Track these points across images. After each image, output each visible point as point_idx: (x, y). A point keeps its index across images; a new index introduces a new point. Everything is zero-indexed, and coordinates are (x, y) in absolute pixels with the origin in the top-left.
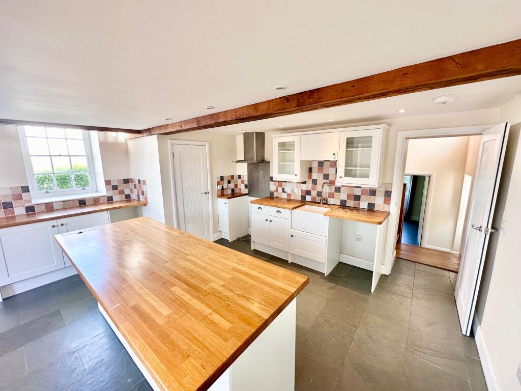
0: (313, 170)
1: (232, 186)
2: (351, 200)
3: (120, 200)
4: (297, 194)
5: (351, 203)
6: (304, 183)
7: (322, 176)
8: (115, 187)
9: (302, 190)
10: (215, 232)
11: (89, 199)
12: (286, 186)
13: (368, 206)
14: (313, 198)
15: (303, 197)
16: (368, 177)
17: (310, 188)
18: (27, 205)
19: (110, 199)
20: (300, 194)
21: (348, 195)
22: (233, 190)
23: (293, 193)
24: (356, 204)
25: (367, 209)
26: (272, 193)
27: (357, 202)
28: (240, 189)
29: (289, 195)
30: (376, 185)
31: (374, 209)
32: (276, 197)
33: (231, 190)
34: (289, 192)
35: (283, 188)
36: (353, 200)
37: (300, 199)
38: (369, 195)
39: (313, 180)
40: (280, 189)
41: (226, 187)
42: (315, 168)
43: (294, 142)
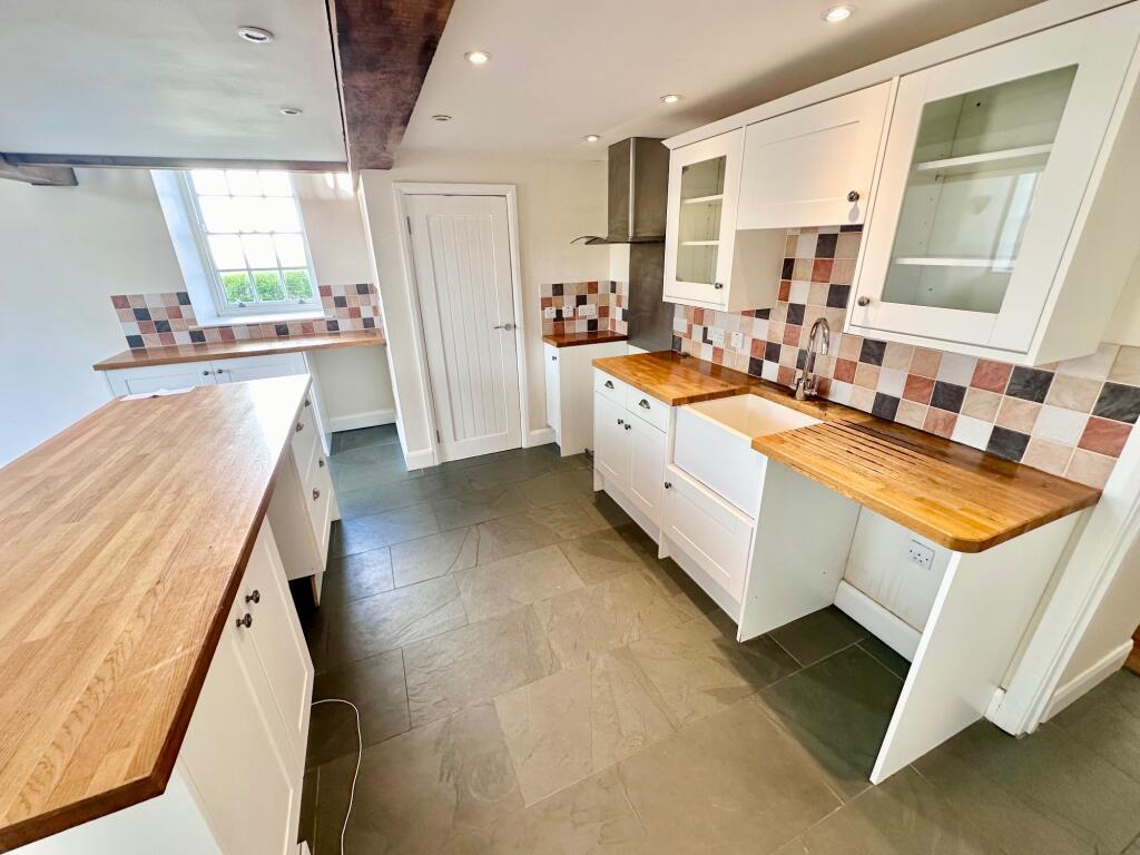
0: (797, 269)
1: (590, 311)
2: (921, 399)
3: (352, 329)
4: (739, 351)
5: (914, 414)
6: (763, 314)
7: (823, 291)
8: (340, 302)
9: (754, 340)
10: (532, 427)
11: (294, 323)
12: (712, 324)
13: (992, 442)
14: (783, 371)
15: (756, 366)
16: (997, 311)
17: (778, 339)
18: (192, 328)
19: (333, 327)
20: (747, 353)
21: (911, 379)
22: (593, 324)
23: (728, 346)
24: (936, 421)
25: (986, 454)
26: (677, 341)
27: (942, 413)
28: (613, 321)
29: (718, 352)
30: (1026, 353)
31: (1019, 460)
32: (686, 356)
33: (585, 322)
34: (719, 342)
35: (705, 329)
36: (926, 400)
37: (745, 370)
38: (1008, 394)
39: (791, 305)
40: (698, 331)
41: (571, 315)
42: (805, 260)
43: (725, 156)
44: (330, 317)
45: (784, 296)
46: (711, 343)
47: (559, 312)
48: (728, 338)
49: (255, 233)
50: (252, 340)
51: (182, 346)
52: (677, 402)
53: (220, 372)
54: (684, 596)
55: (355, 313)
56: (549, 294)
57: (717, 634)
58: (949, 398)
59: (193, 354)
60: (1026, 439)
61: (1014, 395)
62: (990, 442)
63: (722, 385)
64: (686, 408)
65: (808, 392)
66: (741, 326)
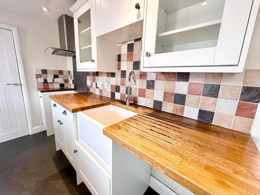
0: (122, 58)
1: (60, 80)
2: (170, 101)
4: (107, 90)
5: (168, 107)
6: (113, 75)
7: (131, 64)
9: (111, 85)
12: (98, 81)
14: (122, 95)
15: (113, 94)
17: (119, 84)
20: (109, 90)
21: (165, 94)
22: (62, 85)
23: (104, 88)
24: (177, 109)
25: (197, 121)
26: (88, 89)
27: (179, 106)
28: (70, 84)
29: (101, 91)
30: (237, 65)
31: (212, 123)
32: (91, 93)
33: (59, 84)
34: (101, 88)
35: (96, 83)
36: (172, 101)
37: (110, 96)
38: (203, 96)
39: (122, 71)
40: (94, 84)
41: (52, 81)
42: (124, 54)
43: (90, 9)
45: (119, 69)
46: (98, 88)
48: (103, 86)
56: (40, 73)
58: (180, 100)
60: (213, 114)
61: (205, 96)
62: (199, 116)
64: (80, 113)
65: (130, 102)
66: (107, 81)
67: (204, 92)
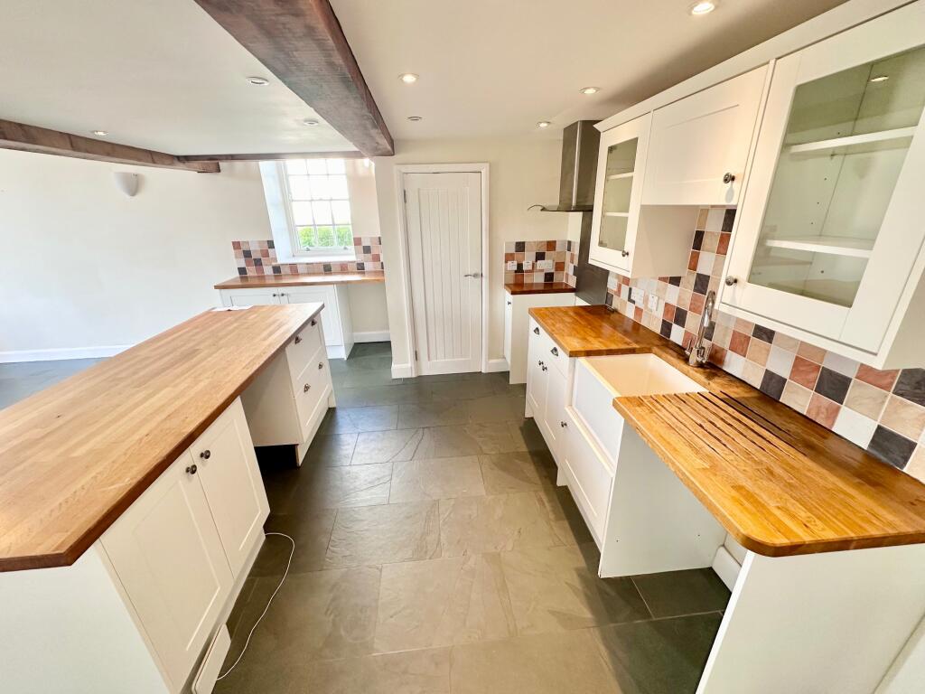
0: (706, 240)
1: (547, 265)
3: (373, 269)
4: (655, 313)
6: (675, 281)
8: (367, 250)
9: (666, 304)
10: (490, 356)
11: (335, 263)
12: (635, 287)
14: (687, 336)
15: (667, 327)
16: (850, 306)
17: (685, 306)
18: (274, 264)
19: (361, 267)
20: (660, 315)
21: (798, 362)
22: (549, 277)
23: (646, 307)
24: (819, 408)
25: (866, 454)
26: (609, 298)
27: (826, 401)
28: (567, 274)
29: (638, 311)
30: (876, 354)
31: (902, 467)
32: (615, 311)
33: (543, 274)
34: (639, 303)
35: (630, 289)
36: (811, 385)
37: (658, 331)
38: (895, 393)
39: (699, 275)
40: (625, 289)
41: (530, 268)
42: (712, 233)
43: (637, 139)
44: (359, 261)
45: (693, 267)
46: (634, 302)
47: (520, 266)
48: (646, 300)
49: (321, 200)
50: (309, 274)
51: (268, 276)
52: (574, 354)
53: (283, 295)
54: (566, 524)
55: (377, 258)
56: (512, 250)
57: (582, 563)
58: (834, 386)
59: (273, 282)
60: (911, 446)
61: (902, 395)
62: (873, 441)
63: (626, 343)
64: (582, 360)
65: (700, 359)
66: (658, 290)
67: (900, 385)
